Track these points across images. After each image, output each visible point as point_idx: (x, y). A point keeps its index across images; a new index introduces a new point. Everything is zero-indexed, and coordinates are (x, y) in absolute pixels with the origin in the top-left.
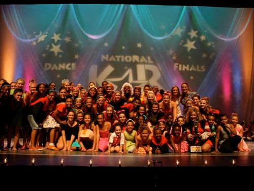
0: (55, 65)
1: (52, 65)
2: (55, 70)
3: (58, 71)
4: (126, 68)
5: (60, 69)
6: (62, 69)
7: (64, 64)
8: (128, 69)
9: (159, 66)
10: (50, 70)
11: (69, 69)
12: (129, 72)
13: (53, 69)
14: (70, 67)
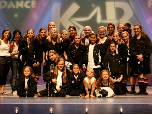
0: (11, 3)
1: (9, 3)
2: (11, 9)
3: (15, 9)
4: (93, 5)
5: (17, 7)
6: (20, 7)
7: (22, 2)
8: (96, 7)
9: (131, 4)
10: (6, 8)
11: (28, 7)
12: (97, 10)
13: (9, 7)
14: (29, 4)
